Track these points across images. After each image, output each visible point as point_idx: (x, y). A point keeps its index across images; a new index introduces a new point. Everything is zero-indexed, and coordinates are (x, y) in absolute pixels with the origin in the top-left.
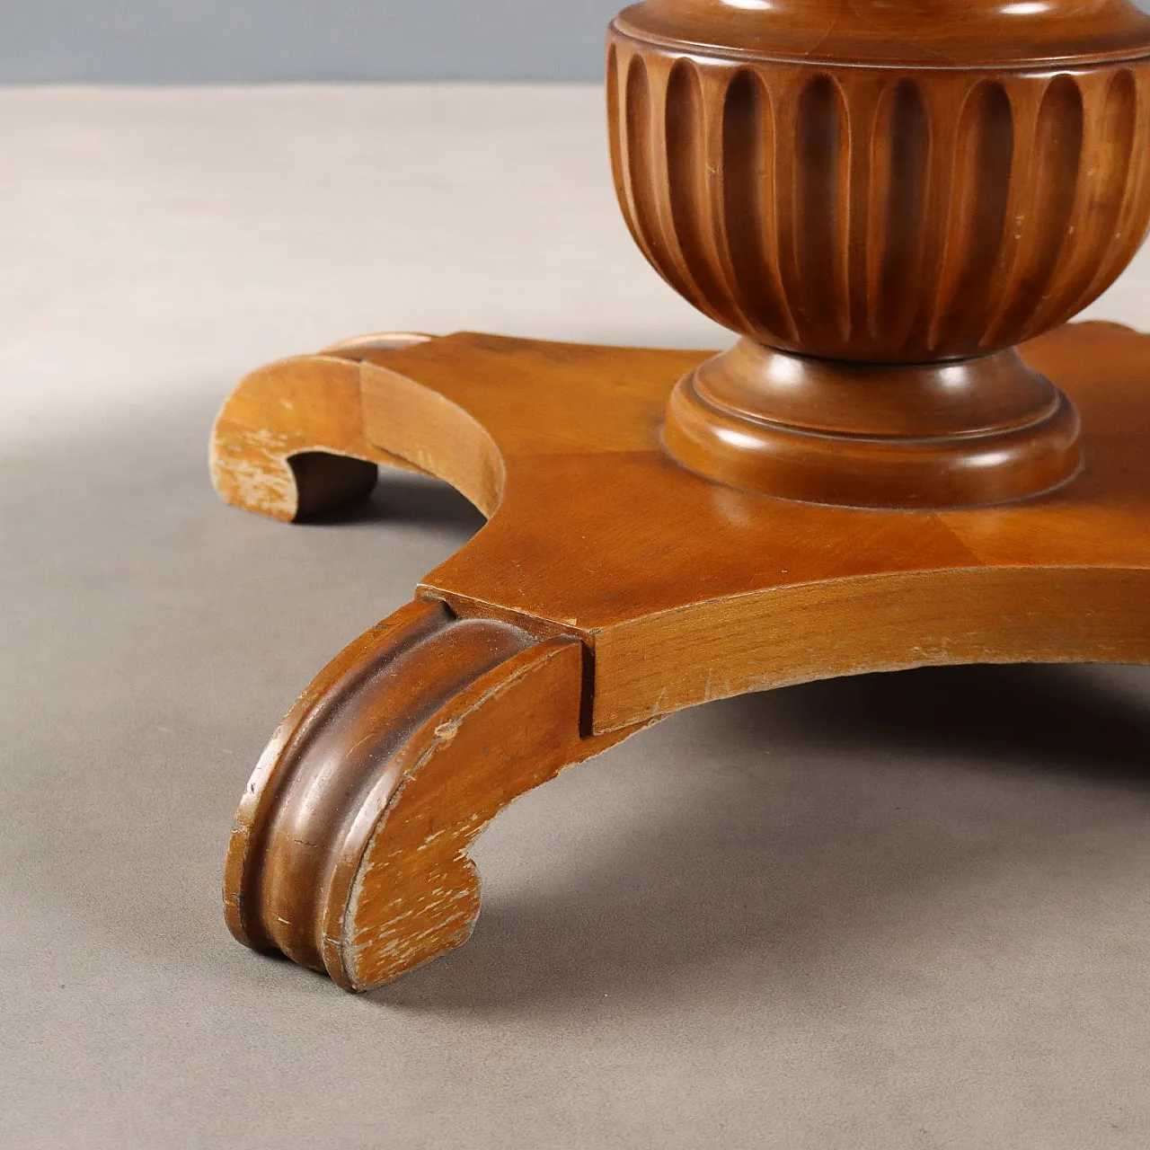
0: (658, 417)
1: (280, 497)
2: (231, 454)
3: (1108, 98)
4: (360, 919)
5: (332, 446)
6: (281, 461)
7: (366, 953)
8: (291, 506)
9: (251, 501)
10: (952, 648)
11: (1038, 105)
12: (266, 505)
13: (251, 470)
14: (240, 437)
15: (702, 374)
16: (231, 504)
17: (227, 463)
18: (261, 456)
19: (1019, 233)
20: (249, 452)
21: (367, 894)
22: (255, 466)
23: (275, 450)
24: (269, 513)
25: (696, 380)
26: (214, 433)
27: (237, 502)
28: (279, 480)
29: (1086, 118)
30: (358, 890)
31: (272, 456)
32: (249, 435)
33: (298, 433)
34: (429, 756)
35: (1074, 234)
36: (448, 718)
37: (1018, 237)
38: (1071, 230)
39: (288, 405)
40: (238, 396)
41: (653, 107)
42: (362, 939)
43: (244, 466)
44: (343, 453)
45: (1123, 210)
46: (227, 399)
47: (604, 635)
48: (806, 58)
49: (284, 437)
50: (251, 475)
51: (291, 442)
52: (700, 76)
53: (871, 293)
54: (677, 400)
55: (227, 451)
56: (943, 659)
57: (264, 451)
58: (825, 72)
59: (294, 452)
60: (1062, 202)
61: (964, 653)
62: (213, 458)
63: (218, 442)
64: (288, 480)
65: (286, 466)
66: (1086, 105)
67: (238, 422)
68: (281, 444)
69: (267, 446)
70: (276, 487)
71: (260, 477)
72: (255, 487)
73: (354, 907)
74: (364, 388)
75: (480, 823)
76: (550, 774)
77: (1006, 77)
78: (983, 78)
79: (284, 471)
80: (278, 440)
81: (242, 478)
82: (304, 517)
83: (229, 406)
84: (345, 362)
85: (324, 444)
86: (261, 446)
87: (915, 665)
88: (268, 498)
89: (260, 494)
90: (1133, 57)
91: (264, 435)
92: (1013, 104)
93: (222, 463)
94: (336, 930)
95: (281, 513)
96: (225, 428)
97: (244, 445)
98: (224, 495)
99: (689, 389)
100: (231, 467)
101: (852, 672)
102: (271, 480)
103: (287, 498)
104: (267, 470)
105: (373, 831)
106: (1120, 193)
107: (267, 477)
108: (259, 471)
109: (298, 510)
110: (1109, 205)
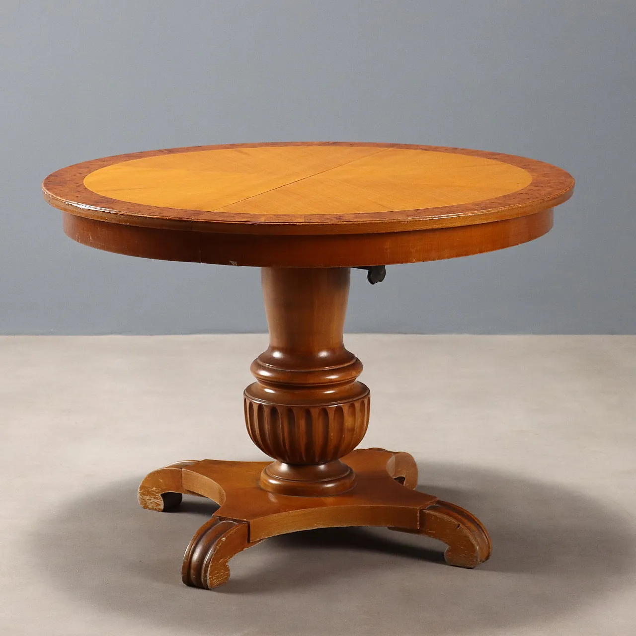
0: (258, 479)
1: (159, 505)
2: (144, 494)
3: (349, 408)
4: (210, 574)
5: (174, 491)
6: (159, 495)
7: (211, 581)
8: (162, 507)
9: (150, 507)
10: (323, 524)
11: (334, 412)
12: (155, 507)
13: (150, 498)
14: (147, 490)
15: (268, 469)
16: (144, 508)
18: (153, 495)
20: (149, 493)
21: (211, 569)
23: (157, 493)
24: (156, 509)
25: (267, 470)
26: (139, 489)
28: (158, 501)
30: (209, 569)
31: (157, 495)
32: (150, 489)
33: (164, 488)
34: (221, 544)
35: (345, 436)
36: (224, 537)
37: (332, 438)
39: (161, 481)
40: (146, 479)
41: (255, 413)
42: (210, 578)
43: (148, 497)
44: (177, 492)
45: (355, 431)
47: (251, 522)
49: (160, 489)
50: (150, 500)
51: (163, 490)
52: (265, 408)
54: (263, 475)
56: (321, 527)
57: (154, 493)
59: (163, 493)
60: (341, 430)
61: (326, 525)
62: (139, 496)
63: (140, 492)
64: (161, 500)
65: (161, 497)
66: (344, 411)
67: (146, 486)
68: (159, 491)
69: (155, 492)
70: (157, 503)
71: (153, 500)
72: (152, 503)
73: (209, 571)
74: (183, 475)
75: (229, 558)
76: (242, 550)
77: (326, 407)
81: (147, 501)
83: (143, 482)
84: (177, 469)
85: (172, 490)
87: (315, 528)
88: (155, 505)
89: (153, 505)
91: (154, 489)
92: (328, 412)
93: (141, 497)
94: (205, 576)
95: (160, 509)
96: (142, 487)
97: (148, 492)
98: (142, 505)
99: (266, 473)
100: (144, 498)
101: (302, 530)
102: (156, 501)
103: (161, 505)
104: (155, 498)
105: (211, 557)
106: (355, 427)
107: (155, 500)
108: (153, 498)
109: (164, 508)
110: (352, 430)
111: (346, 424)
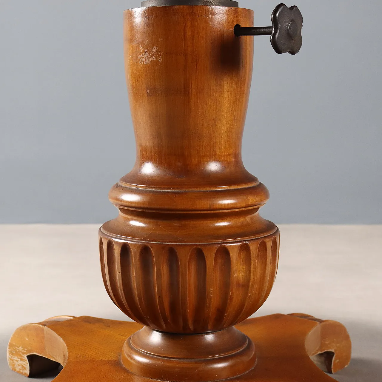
1: (25, 368)
5: (38, 353)
6: (25, 357)
8: (28, 372)
9: (18, 370)
11: (214, 255)
12: (21, 371)
13: (18, 359)
14: (15, 349)
16: (12, 370)
17: (12, 357)
18: (20, 355)
19: (211, 295)
20: (17, 353)
22: (19, 358)
23: (23, 353)
24: (22, 373)
26: (8, 347)
27: (14, 370)
28: (25, 363)
29: (232, 259)
31: (23, 356)
32: (17, 348)
33: (30, 348)
35: (231, 295)
37: (211, 296)
38: (231, 293)
39: (27, 339)
40: (14, 335)
43: (16, 358)
44: (41, 355)
45: (250, 287)
46: (11, 336)
48: (142, 240)
49: (26, 349)
50: (17, 361)
51: (28, 351)
52: (114, 245)
53: (167, 313)
54: (125, 348)
55: (11, 353)
57: (21, 353)
58: (147, 244)
59: (28, 354)
60: (226, 285)
62: (8, 355)
63: (10, 350)
64: (27, 363)
67: (14, 344)
68: (25, 351)
70: (24, 365)
71: (20, 362)
72: (19, 365)
74: (45, 335)
78: (195, 247)
79: (26, 360)
80: (25, 350)
81: (15, 362)
82: (31, 375)
84: (41, 326)
85: (36, 352)
86: (20, 352)
88: (22, 369)
89: (20, 367)
90: (249, 239)
91: (21, 348)
92: (205, 255)
93: (10, 357)
95: (25, 374)
96: (11, 345)
97: (16, 351)
98: (10, 367)
100: (12, 358)
103: (27, 369)
104: (22, 360)
106: (249, 281)
107: (22, 362)
108: (20, 360)
109: (30, 373)
110: (245, 286)
111: (235, 275)
